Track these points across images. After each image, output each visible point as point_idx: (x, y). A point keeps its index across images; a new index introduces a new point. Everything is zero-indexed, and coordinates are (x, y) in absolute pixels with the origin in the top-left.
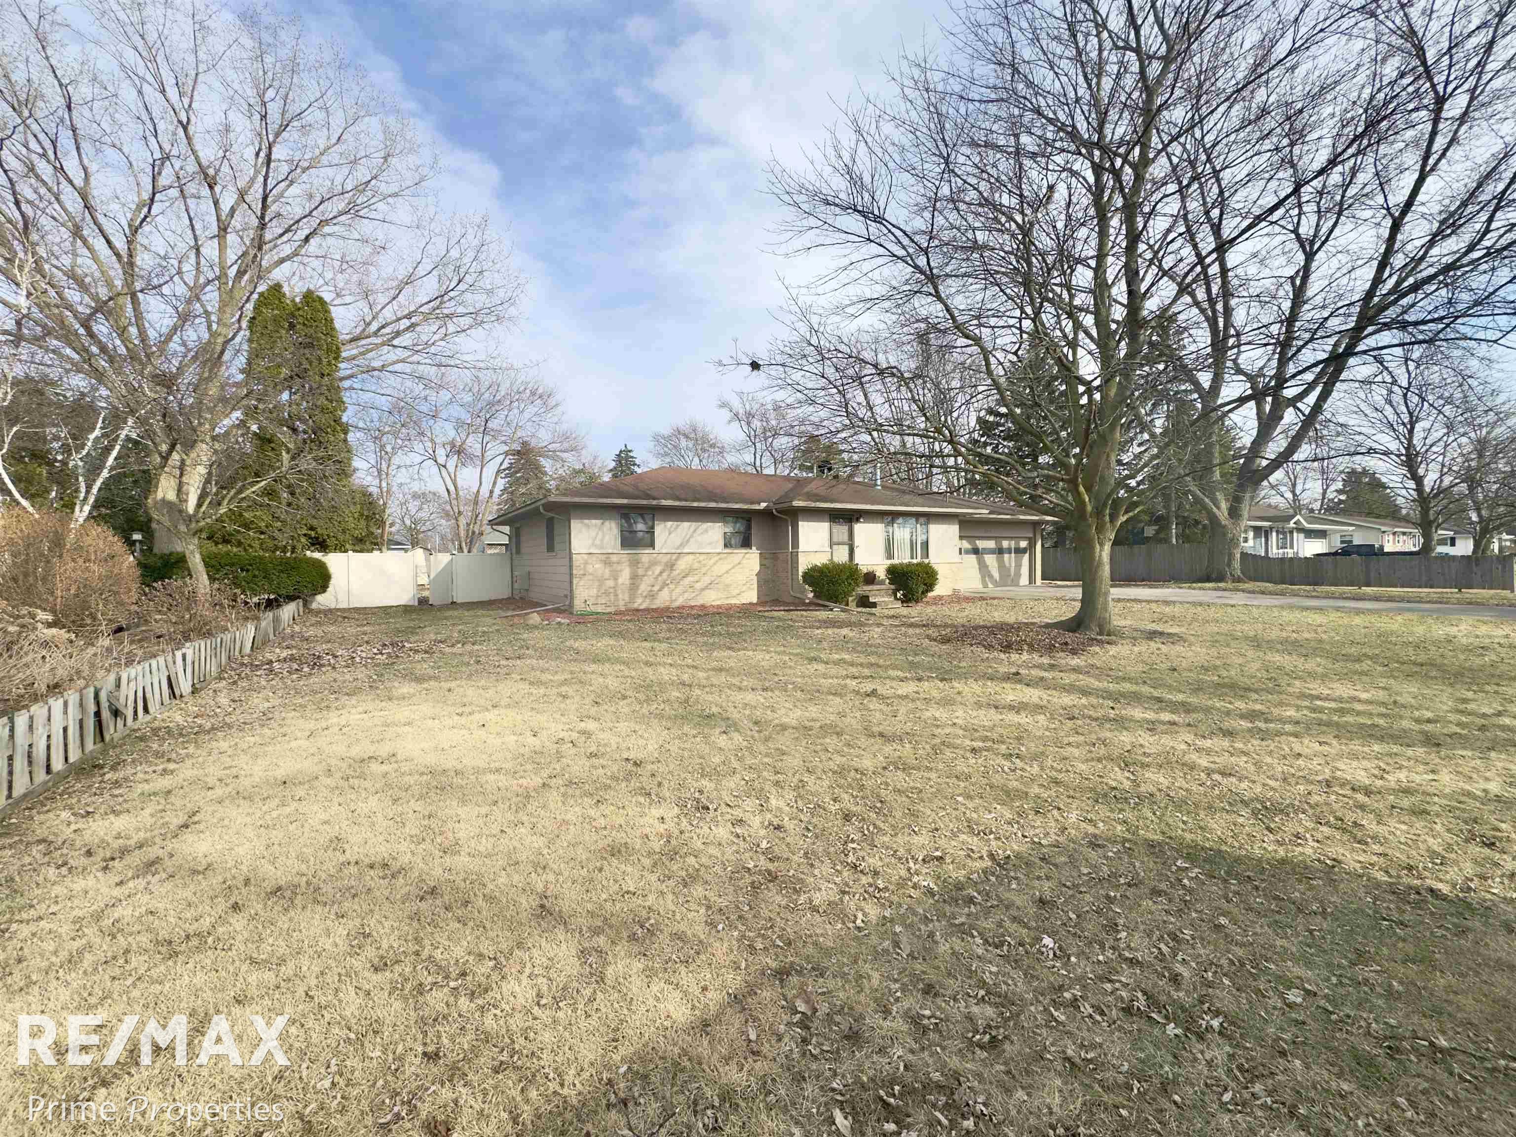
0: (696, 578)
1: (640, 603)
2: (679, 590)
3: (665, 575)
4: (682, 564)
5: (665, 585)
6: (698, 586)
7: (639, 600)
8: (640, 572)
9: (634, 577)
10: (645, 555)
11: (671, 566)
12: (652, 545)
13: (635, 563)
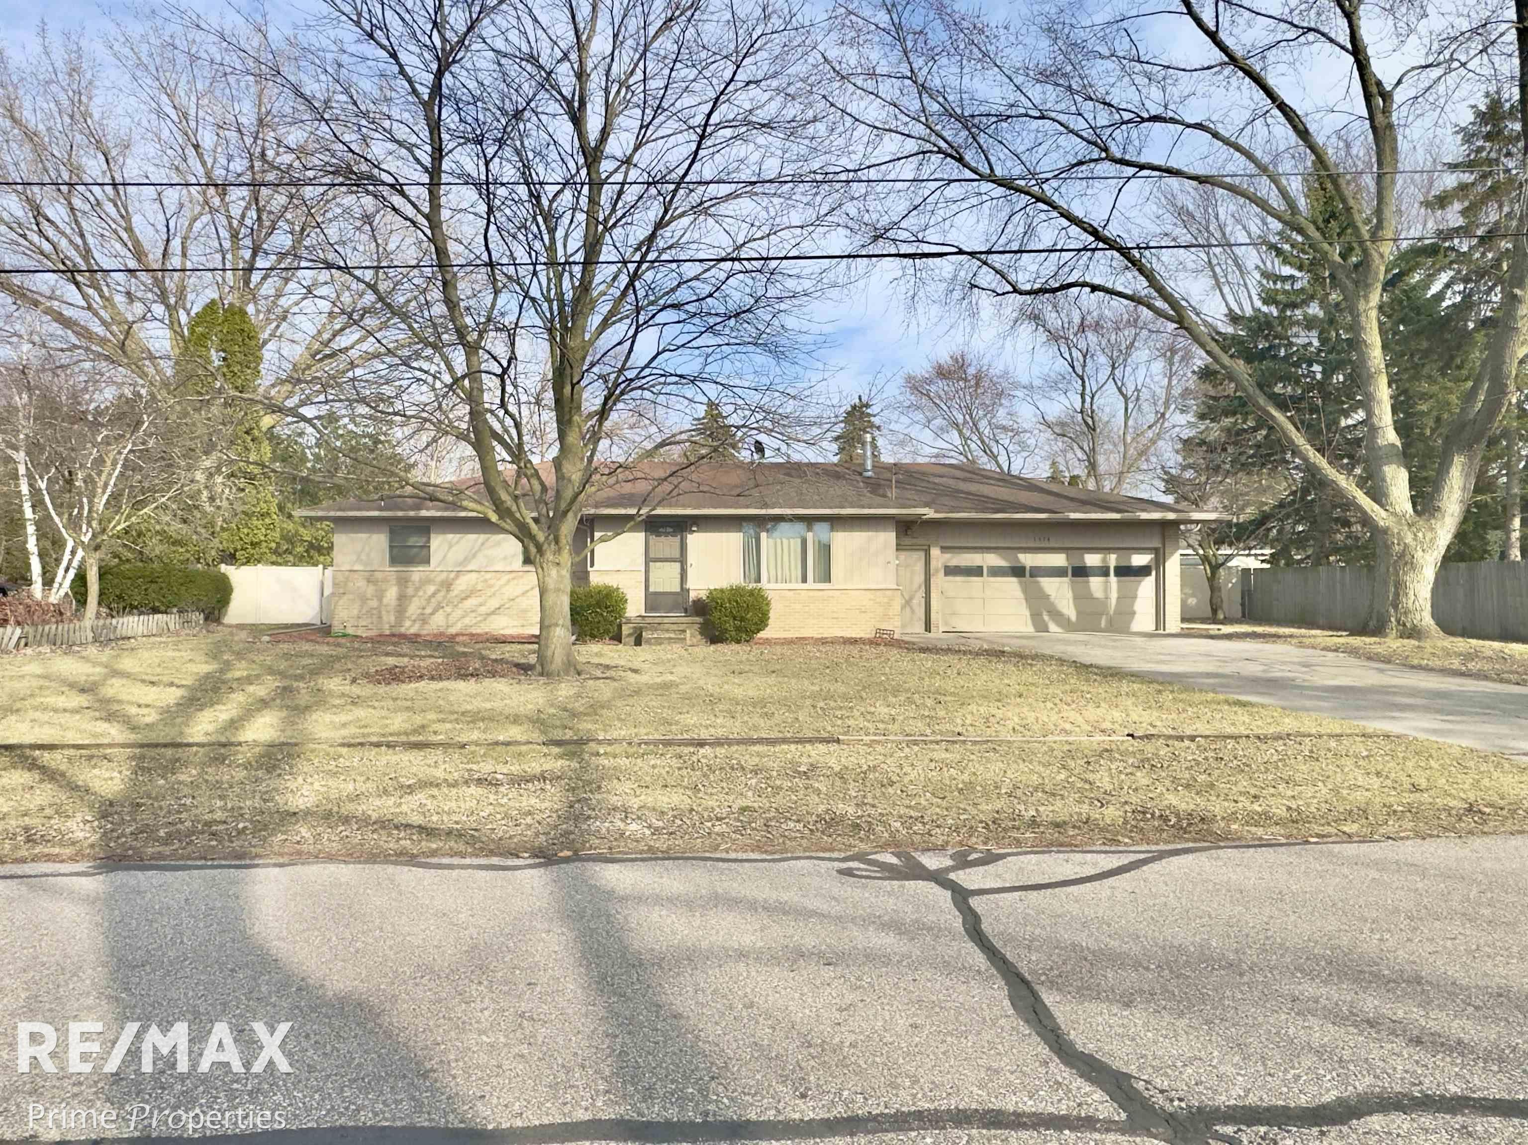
0: (480, 600)
1: (410, 627)
2: (458, 613)
3: (439, 596)
4: (463, 584)
5: (439, 607)
6: (483, 610)
7: (408, 623)
8: (410, 591)
9: (403, 599)
10: (417, 573)
11: (447, 585)
12: (428, 562)
13: (403, 582)
